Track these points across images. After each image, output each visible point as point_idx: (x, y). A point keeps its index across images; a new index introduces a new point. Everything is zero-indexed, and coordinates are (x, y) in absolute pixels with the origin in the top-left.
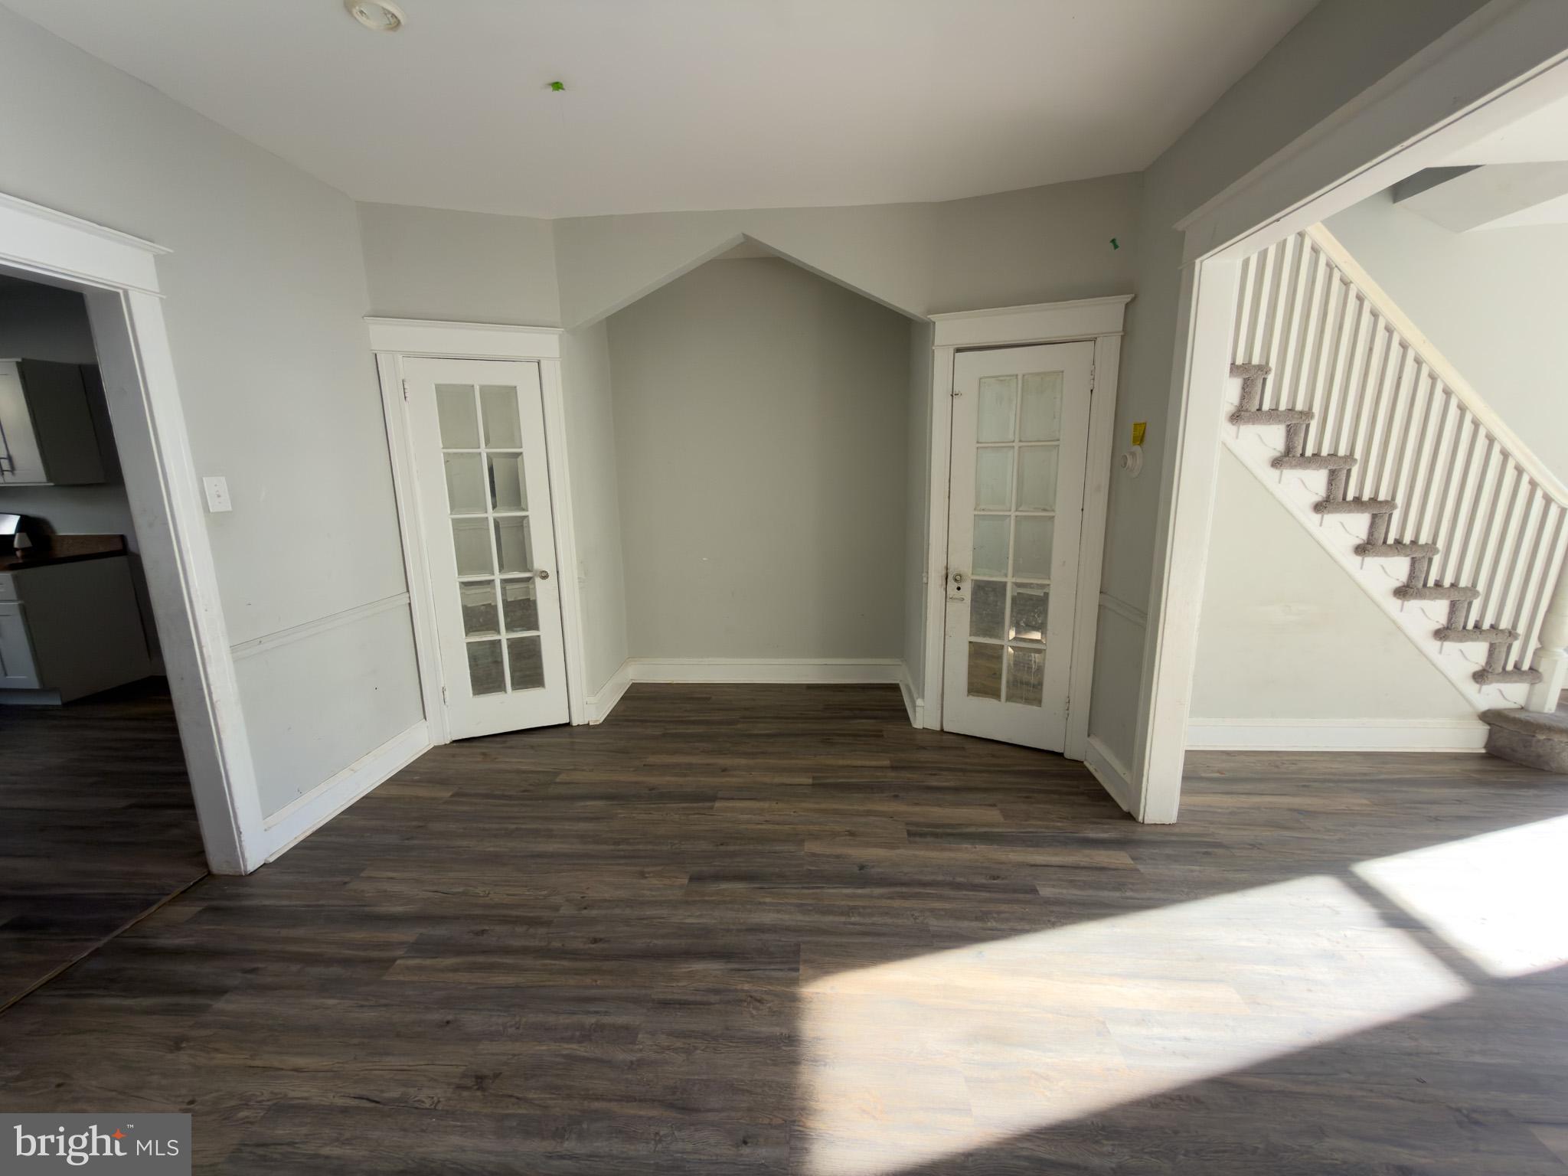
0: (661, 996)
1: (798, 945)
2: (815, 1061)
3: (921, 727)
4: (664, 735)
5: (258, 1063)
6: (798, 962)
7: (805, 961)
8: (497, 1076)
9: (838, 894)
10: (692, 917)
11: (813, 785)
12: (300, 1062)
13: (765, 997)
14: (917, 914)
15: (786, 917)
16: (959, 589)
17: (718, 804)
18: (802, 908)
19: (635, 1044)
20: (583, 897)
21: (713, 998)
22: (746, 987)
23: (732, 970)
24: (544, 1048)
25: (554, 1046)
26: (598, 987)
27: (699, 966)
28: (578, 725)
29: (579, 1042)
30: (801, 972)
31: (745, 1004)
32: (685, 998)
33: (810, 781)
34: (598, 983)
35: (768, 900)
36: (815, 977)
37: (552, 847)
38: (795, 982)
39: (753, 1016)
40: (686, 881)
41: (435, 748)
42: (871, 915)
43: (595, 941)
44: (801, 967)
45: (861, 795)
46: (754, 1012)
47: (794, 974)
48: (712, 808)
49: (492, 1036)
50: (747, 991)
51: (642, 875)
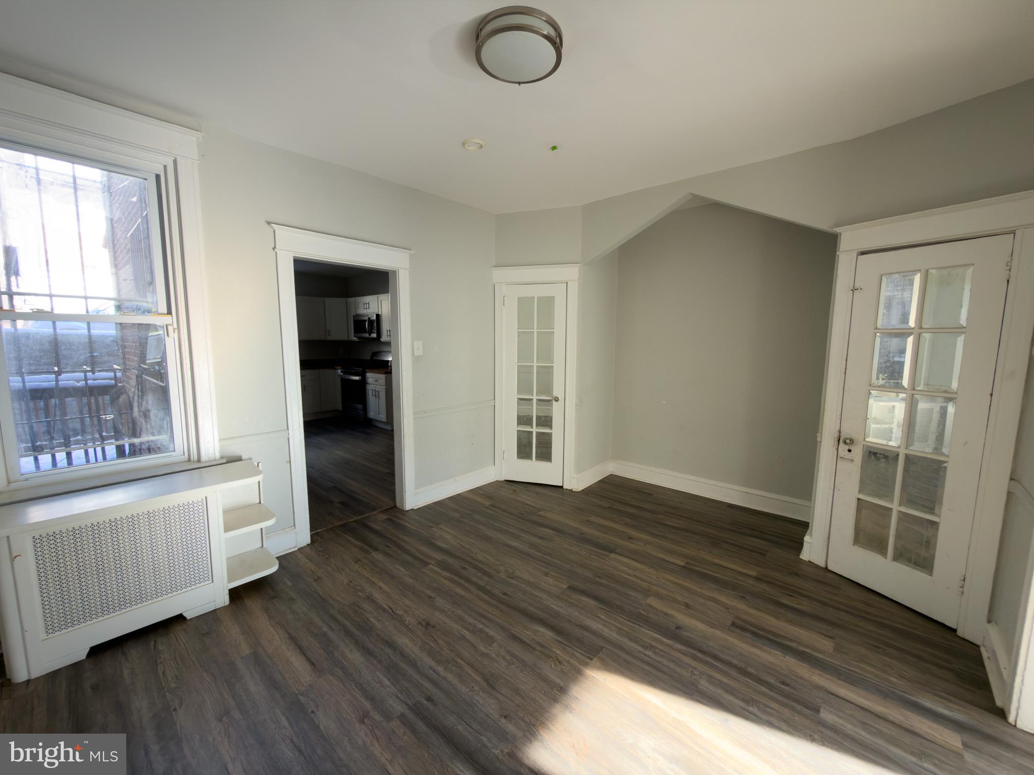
0: (515, 633)
1: (602, 648)
2: (567, 707)
3: (807, 560)
4: (609, 508)
5: (372, 579)
6: (595, 656)
7: (600, 658)
8: (434, 627)
9: (648, 634)
10: (555, 605)
11: (683, 567)
12: (383, 585)
13: (564, 662)
14: (696, 672)
15: (606, 630)
16: (850, 451)
17: (612, 555)
18: (620, 631)
19: (490, 646)
20: (513, 573)
21: (538, 648)
22: (558, 652)
23: (557, 640)
24: (457, 627)
25: (460, 628)
26: (492, 614)
27: (542, 629)
28: (567, 489)
29: (470, 632)
30: (592, 662)
31: (551, 659)
32: (526, 640)
33: (683, 564)
35: (602, 617)
36: (598, 668)
37: (514, 544)
38: (586, 665)
39: (551, 667)
40: (566, 587)
41: (497, 481)
42: (663, 657)
43: (505, 594)
44: (595, 659)
45: (713, 586)
46: (553, 666)
47: (588, 661)
48: (607, 556)
49: (442, 611)
50: (556, 654)
51: (547, 574)
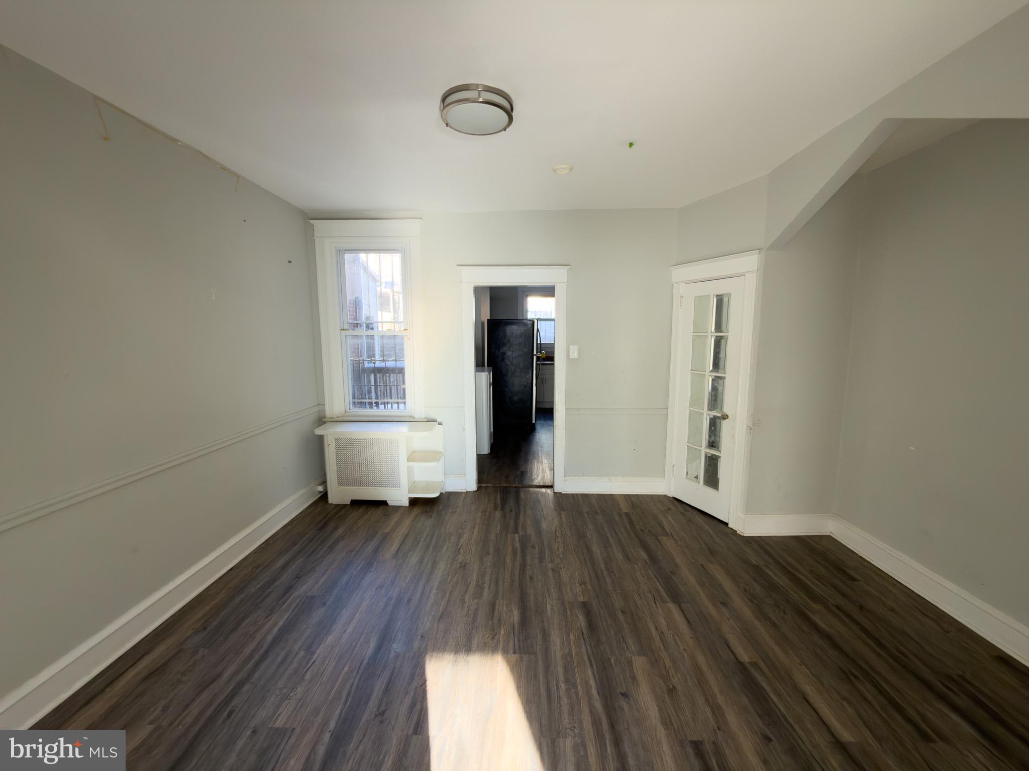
0: (497, 603)
1: (535, 653)
2: (456, 661)
5: (476, 526)
6: (520, 653)
7: (521, 658)
10: (551, 606)
12: (476, 532)
13: (495, 641)
14: (577, 731)
15: (558, 647)
17: (671, 606)
18: (567, 657)
19: (473, 599)
20: (561, 568)
21: (495, 621)
22: (502, 632)
23: (514, 626)
26: (503, 584)
28: (732, 528)
30: (513, 655)
31: (491, 632)
32: (496, 611)
34: (506, 583)
35: (572, 637)
36: (508, 662)
37: (597, 550)
38: (505, 652)
39: (484, 636)
40: (581, 599)
41: (665, 496)
42: (570, 697)
43: (532, 578)
44: (517, 655)
46: (486, 636)
47: (511, 651)
48: (664, 602)
50: (500, 632)
51: (583, 583)
